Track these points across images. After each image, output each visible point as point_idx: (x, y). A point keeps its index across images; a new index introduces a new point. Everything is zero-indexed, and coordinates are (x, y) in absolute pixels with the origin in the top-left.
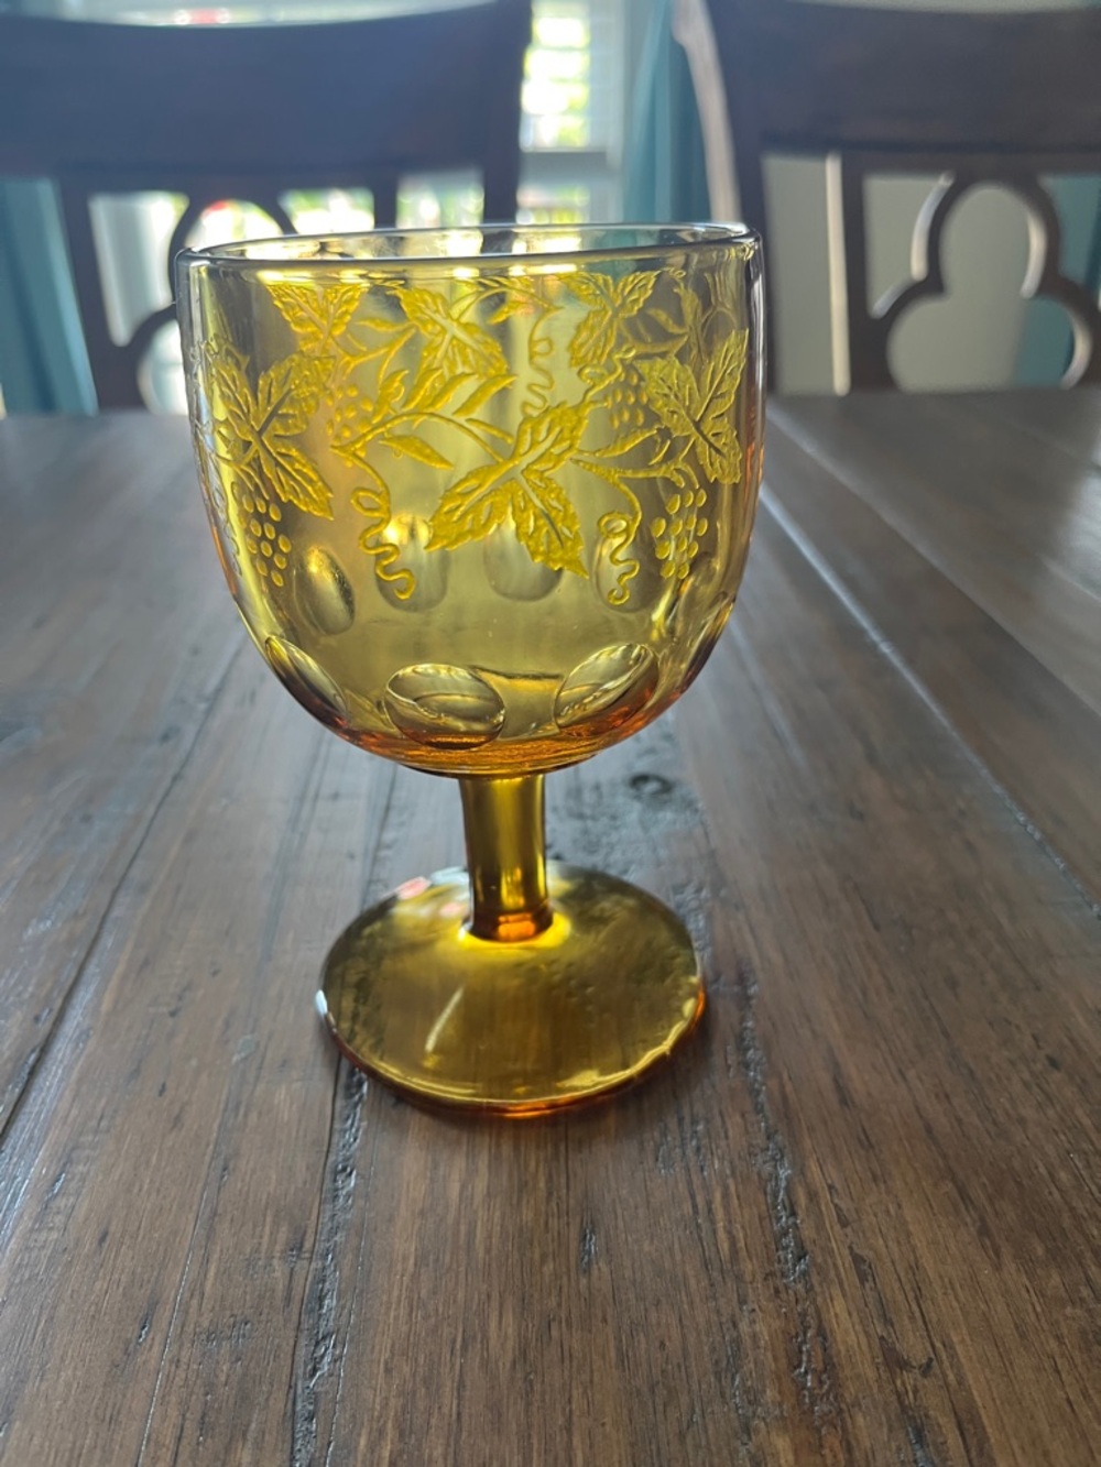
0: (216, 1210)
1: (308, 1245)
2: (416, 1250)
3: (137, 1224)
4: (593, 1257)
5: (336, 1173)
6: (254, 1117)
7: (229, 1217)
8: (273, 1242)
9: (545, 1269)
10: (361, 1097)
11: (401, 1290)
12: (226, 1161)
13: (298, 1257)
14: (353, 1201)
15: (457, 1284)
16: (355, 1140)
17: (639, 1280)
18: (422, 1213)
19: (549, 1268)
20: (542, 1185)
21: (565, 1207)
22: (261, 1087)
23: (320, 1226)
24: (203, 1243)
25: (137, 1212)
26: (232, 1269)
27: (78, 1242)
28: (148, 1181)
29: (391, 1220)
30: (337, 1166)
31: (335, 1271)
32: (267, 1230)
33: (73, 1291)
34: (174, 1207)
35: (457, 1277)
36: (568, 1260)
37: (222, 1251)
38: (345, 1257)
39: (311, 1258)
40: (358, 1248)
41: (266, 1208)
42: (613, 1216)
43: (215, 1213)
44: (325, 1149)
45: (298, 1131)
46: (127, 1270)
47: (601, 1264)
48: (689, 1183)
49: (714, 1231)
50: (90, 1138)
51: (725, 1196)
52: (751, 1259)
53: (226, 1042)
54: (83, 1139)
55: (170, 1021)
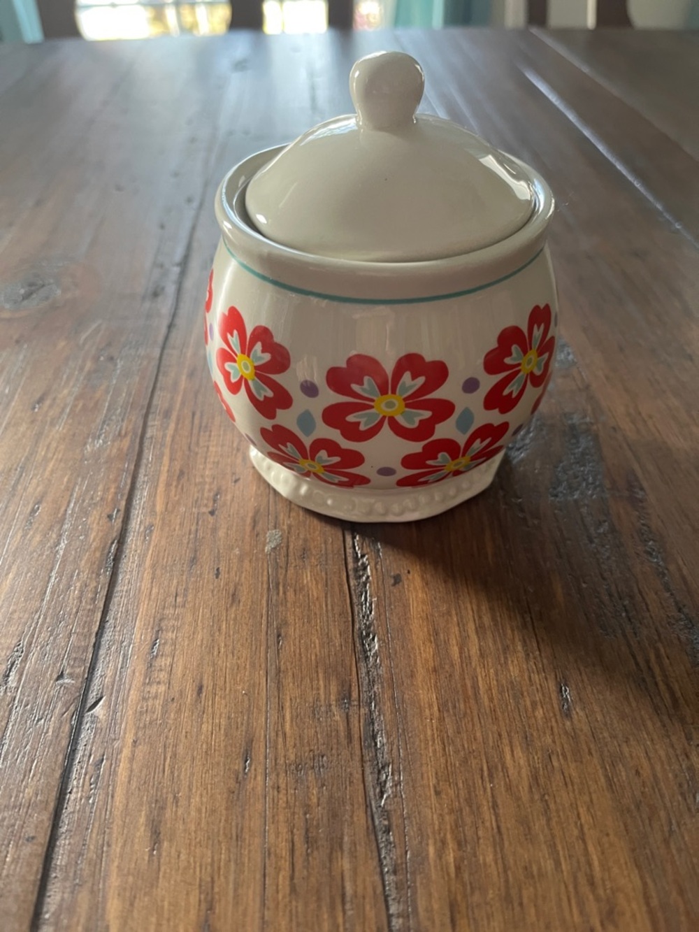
0: (280, 668)
1: (355, 695)
2: (437, 698)
3: (222, 679)
4: (571, 704)
5: (362, 638)
6: (290, 594)
7: (290, 674)
8: (328, 693)
9: (537, 713)
10: (368, 577)
11: (433, 730)
12: (278, 629)
13: (349, 703)
14: (381, 661)
15: (473, 725)
16: (371, 613)
17: (609, 722)
18: (435, 670)
19: (539, 713)
20: (520, 648)
21: (541, 666)
22: (291, 571)
23: (360, 680)
24: (276, 694)
25: (221, 670)
26: (302, 714)
27: (181, 693)
28: (223, 645)
29: (412, 676)
30: (362, 633)
31: (379, 715)
32: (321, 683)
33: (186, 733)
34: (248, 666)
35: (472, 720)
36: (553, 707)
37: (291, 699)
38: (384, 705)
39: (359, 705)
40: (393, 698)
41: (317, 667)
42: (578, 673)
43: (279, 671)
44: (350, 619)
45: (326, 606)
46: (223, 715)
47: (577, 710)
48: (629, 646)
49: (656, 684)
50: (172, 611)
51: (658, 656)
52: (688, 706)
53: (257, 535)
54: (166, 612)
55: (211, 519)
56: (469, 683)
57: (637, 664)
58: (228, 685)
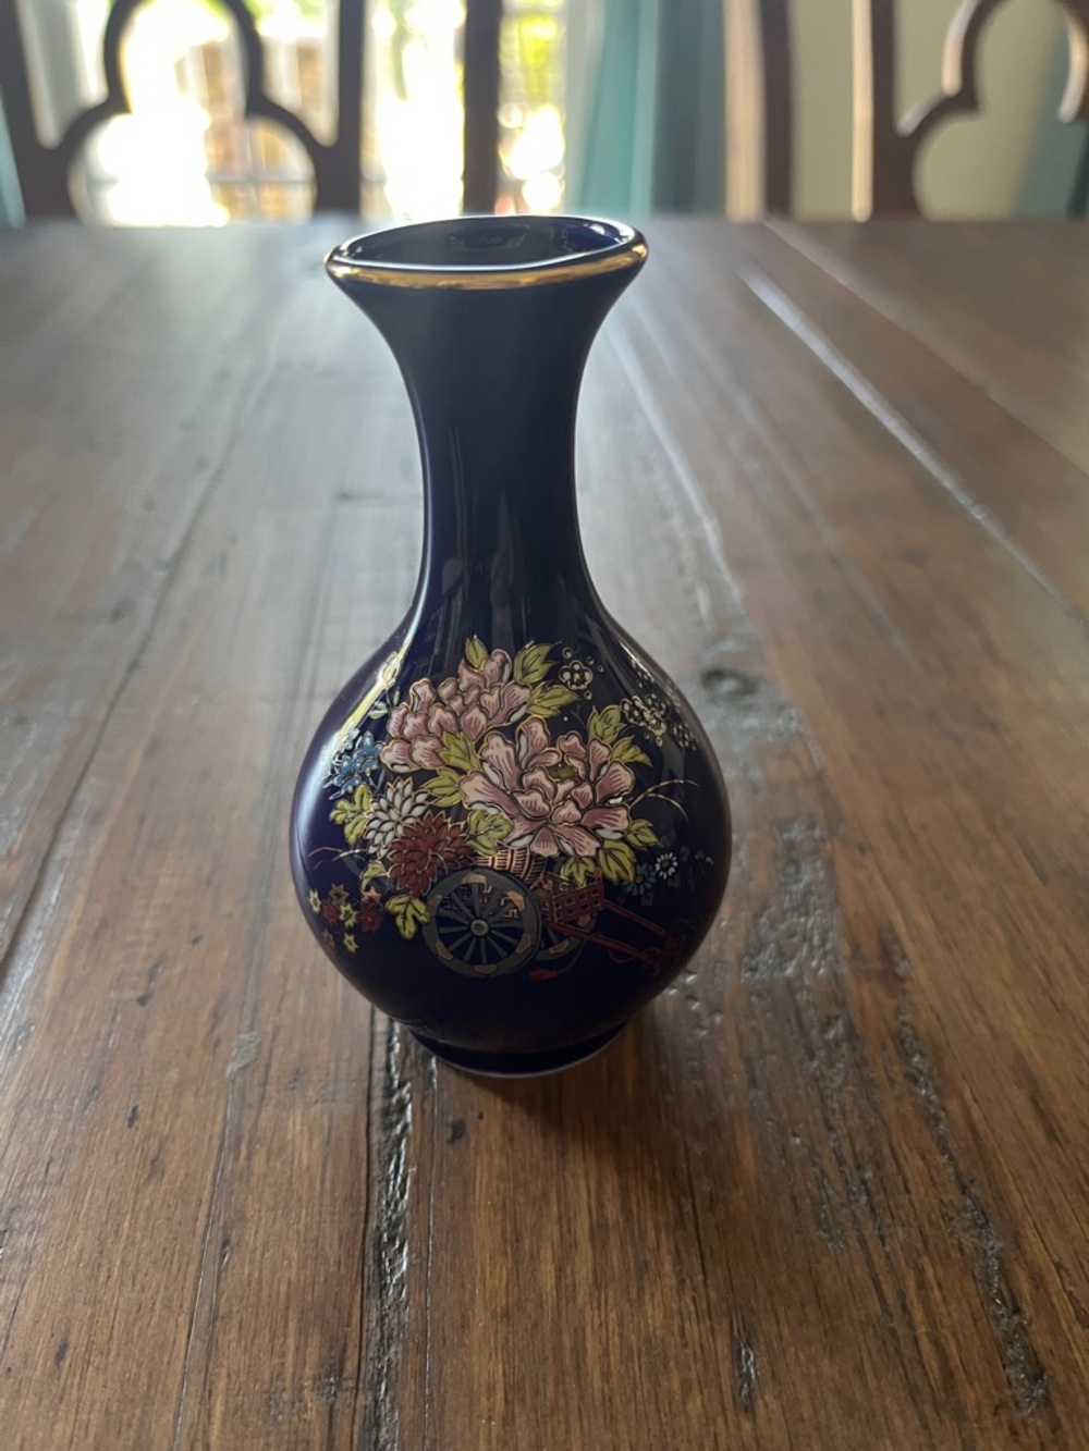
0: (217, 1310)
1: (351, 1366)
2: (504, 1374)
3: (107, 1331)
4: (755, 1386)
5: (379, 1246)
6: (259, 1161)
7: (235, 1322)
8: (300, 1363)
9: (690, 1406)
10: (405, 1128)
11: (489, 1443)
12: (226, 1229)
13: (338, 1385)
14: (408, 1294)
15: (568, 1431)
16: (402, 1196)
17: (823, 1422)
18: (507, 1314)
19: (695, 1405)
20: (668, 1267)
21: (704, 1305)
22: (267, 1113)
23: (365, 1335)
24: (202, 1363)
25: (107, 1312)
26: (246, 1407)
27: (26, 1357)
28: (118, 1261)
29: (464, 1326)
30: (381, 1237)
31: (392, 1409)
32: (291, 1341)
33: (23, 1440)
34: (158, 1305)
35: (567, 1421)
36: (721, 1390)
37: (229, 1375)
38: (404, 1388)
39: (357, 1389)
40: (422, 1372)
41: (287, 1308)
42: (773, 1319)
43: (214, 1317)
44: (363, 1209)
45: (322, 1182)
46: (97, 1407)
47: (767, 1398)
48: (870, 1263)
49: (916, 1341)
50: (36, 1193)
51: (922, 1285)
52: (971, 1384)
53: (217, 1043)
54: (26, 1193)
55: (139, 1012)
56: (567, 1339)
57: (883, 1300)
58: (114, 1345)
